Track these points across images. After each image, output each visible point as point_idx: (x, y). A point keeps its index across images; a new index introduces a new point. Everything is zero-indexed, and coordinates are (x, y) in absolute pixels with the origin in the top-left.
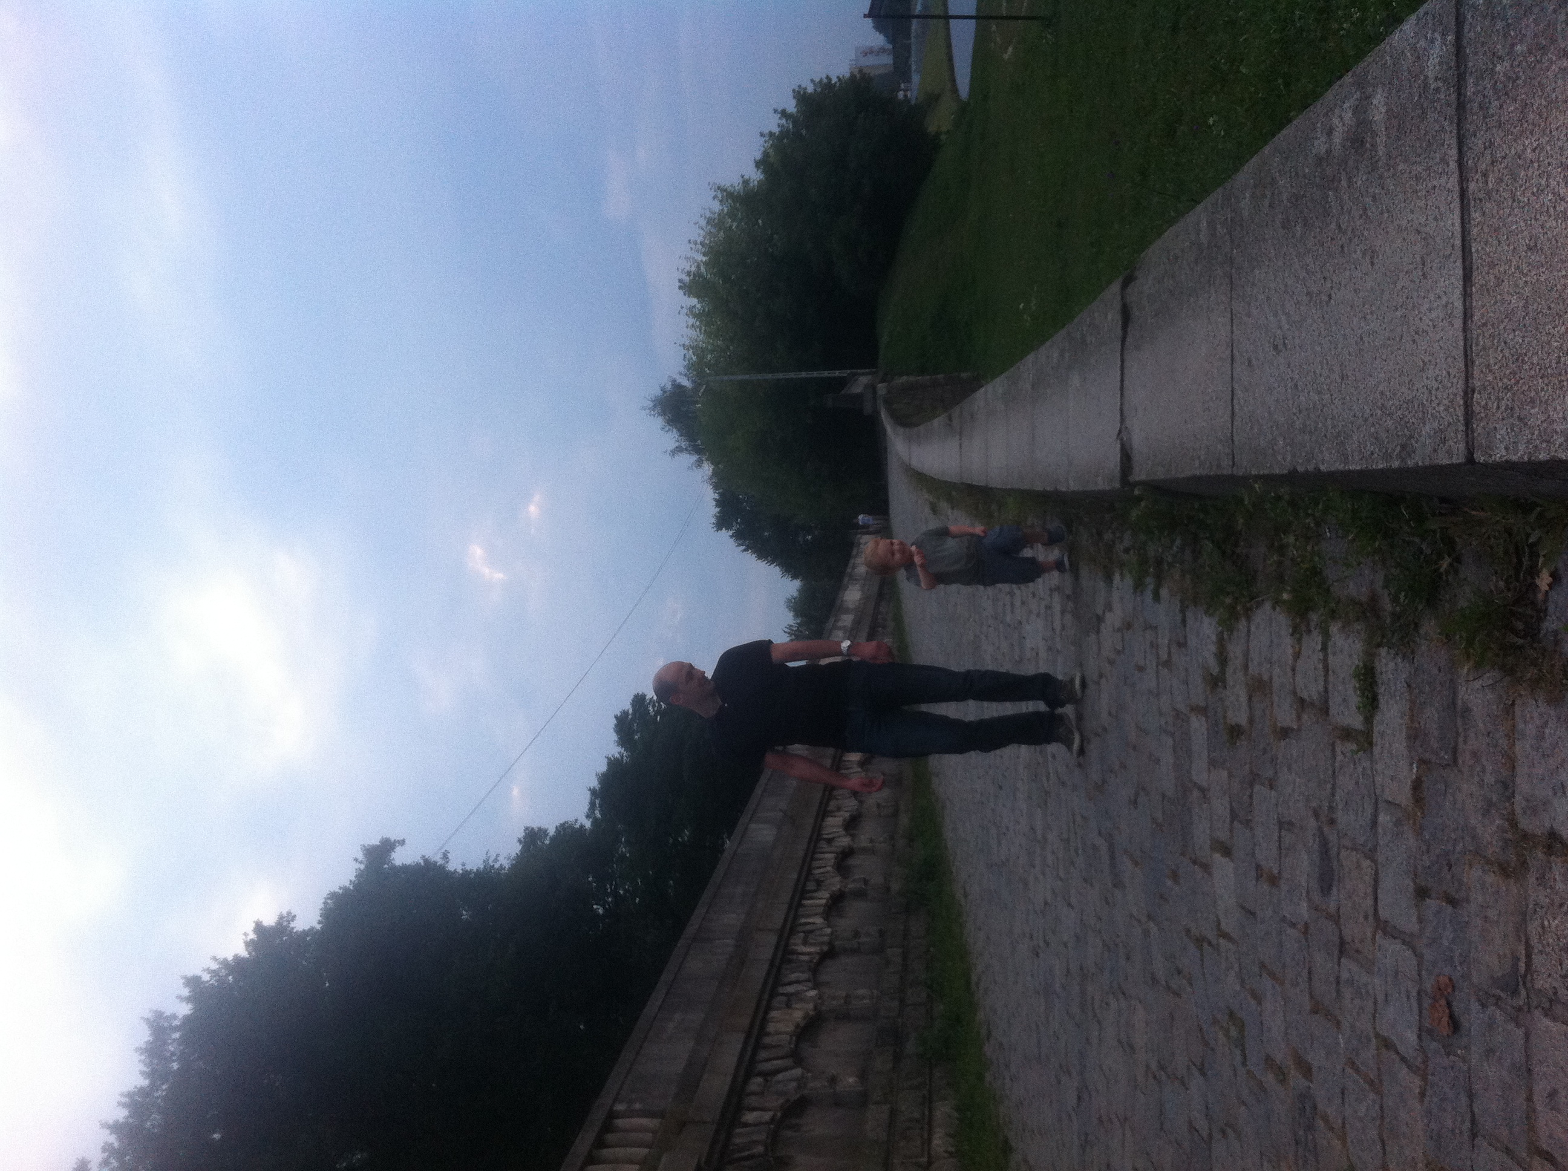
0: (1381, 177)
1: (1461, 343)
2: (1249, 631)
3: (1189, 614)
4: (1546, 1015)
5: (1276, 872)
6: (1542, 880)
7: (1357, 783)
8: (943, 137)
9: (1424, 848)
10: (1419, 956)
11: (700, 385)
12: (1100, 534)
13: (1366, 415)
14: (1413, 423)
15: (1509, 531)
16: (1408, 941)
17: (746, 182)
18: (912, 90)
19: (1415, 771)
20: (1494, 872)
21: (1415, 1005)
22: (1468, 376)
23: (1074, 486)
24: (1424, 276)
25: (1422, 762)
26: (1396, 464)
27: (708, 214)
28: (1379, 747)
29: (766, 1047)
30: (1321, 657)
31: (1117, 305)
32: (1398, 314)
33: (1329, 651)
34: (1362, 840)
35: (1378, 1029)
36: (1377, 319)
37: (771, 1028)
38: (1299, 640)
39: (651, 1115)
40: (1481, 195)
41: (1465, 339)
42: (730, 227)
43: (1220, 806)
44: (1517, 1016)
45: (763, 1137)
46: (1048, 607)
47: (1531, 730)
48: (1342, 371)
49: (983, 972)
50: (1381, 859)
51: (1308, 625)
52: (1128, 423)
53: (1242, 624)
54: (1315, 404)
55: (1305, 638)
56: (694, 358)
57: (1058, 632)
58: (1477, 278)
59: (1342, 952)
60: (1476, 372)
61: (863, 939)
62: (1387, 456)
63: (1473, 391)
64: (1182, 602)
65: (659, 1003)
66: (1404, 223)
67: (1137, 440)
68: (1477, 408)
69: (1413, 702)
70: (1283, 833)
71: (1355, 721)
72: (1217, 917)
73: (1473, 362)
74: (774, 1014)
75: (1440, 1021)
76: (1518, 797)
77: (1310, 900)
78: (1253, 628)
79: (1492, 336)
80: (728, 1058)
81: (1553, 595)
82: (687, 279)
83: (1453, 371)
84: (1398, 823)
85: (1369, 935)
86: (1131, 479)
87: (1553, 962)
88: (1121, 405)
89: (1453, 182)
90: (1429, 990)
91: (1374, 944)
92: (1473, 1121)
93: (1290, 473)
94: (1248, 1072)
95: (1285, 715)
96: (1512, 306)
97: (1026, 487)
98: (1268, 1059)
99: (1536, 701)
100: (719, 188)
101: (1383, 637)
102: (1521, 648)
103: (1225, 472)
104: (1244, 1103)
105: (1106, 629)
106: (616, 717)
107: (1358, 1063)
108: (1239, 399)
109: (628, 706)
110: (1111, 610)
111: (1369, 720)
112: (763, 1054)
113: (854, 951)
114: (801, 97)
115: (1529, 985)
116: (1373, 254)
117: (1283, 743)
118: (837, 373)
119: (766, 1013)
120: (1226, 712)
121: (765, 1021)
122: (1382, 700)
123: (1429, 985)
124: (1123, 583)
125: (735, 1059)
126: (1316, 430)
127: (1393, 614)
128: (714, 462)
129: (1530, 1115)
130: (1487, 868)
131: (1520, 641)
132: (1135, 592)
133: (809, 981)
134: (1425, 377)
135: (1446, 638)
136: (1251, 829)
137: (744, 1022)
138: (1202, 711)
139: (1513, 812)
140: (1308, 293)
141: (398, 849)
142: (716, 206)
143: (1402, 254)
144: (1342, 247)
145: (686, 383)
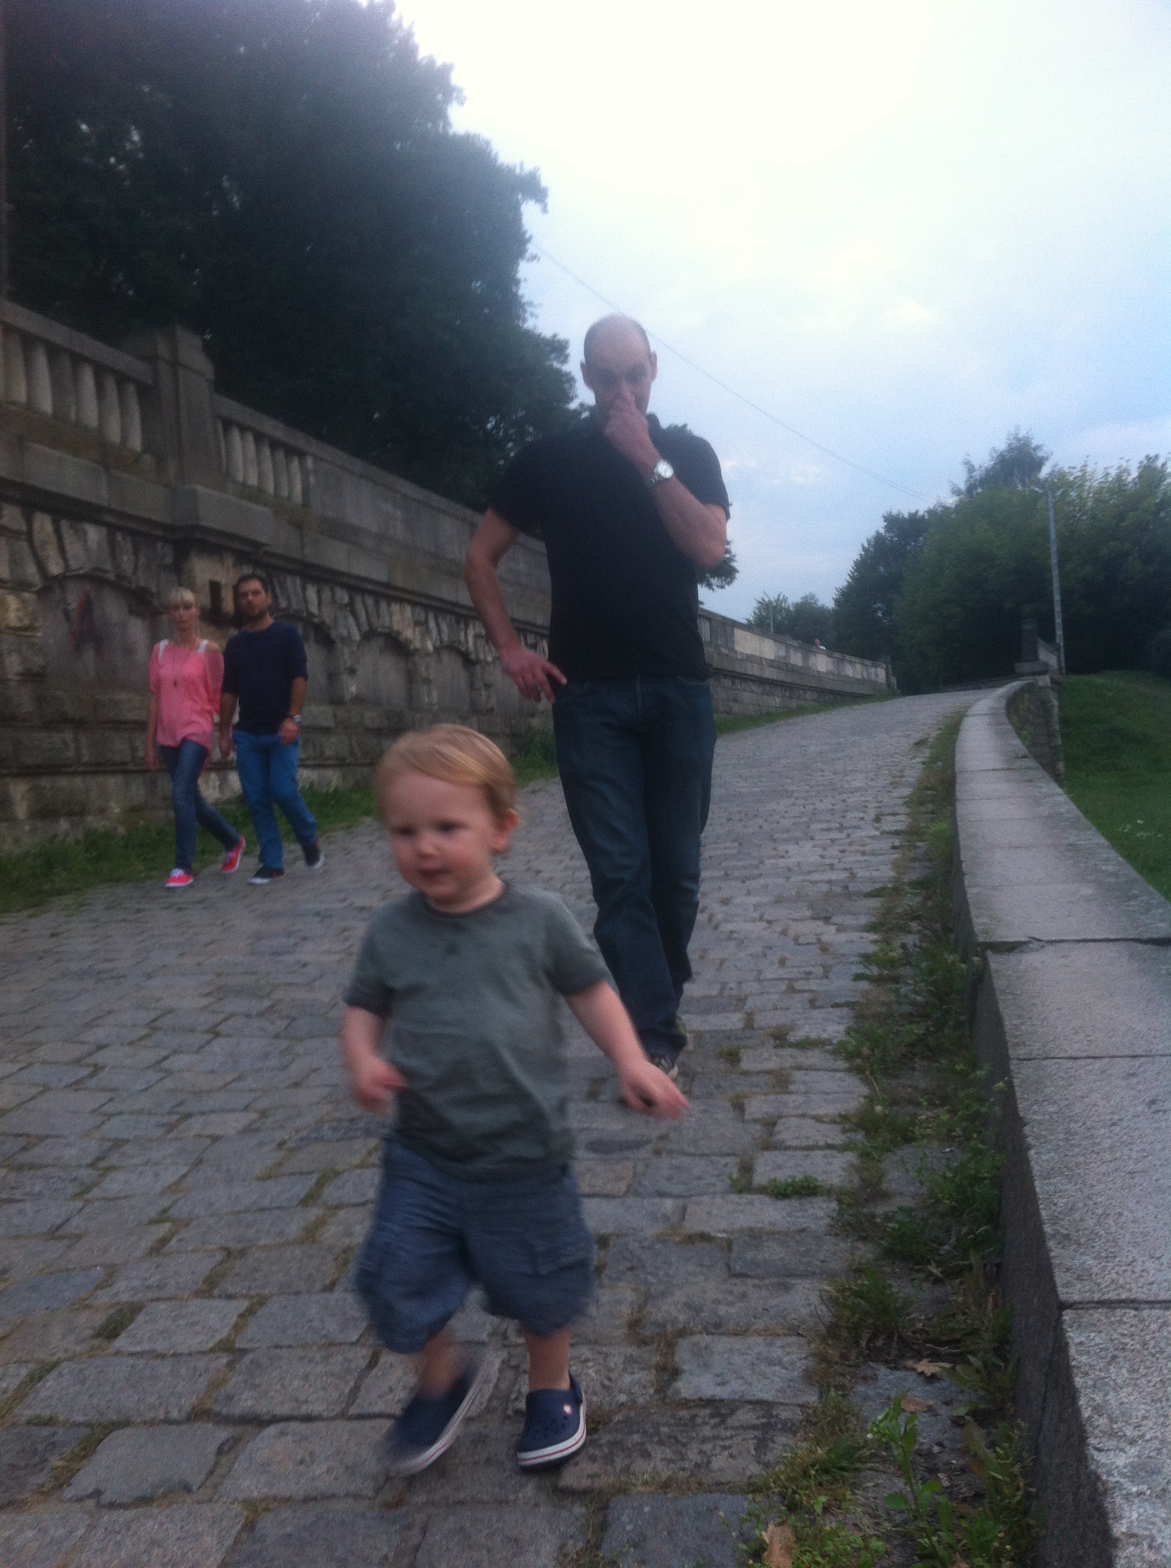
2: (838, 1070)
3: (845, 1011)
4: (503, 1362)
5: (603, 1097)
6: (630, 1360)
7: (700, 1178)
9: (646, 1244)
11: (1043, 487)
12: (917, 918)
13: (1094, 1198)
14: (1094, 1247)
15: (974, 1332)
19: (720, 1235)
20: (632, 1313)
22: (1152, 1304)
23: (971, 892)
25: (729, 1243)
26: (1048, 1229)
28: (738, 1200)
29: (377, 603)
30: (820, 1144)
33: (827, 1152)
34: (645, 1183)
37: (395, 607)
38: (833, 1122)
39: (306, 491)
45: (295, 606)
46: (832, 867)
47: (777, 1353)
48: (1137, 1172)
50: (629, 1200)
51: (850, 1130)
52: (1049, 948)
53: (842, 1064)
54: (1098, 1144)
55: (838, 1128)
56: (1071, 478)
57: (808, 877)
60: (1157, 1312)
61: (484, 693)
62: (1055, 1220)
63: (1136, 1309)
64: (857, 1003)
67: (1031, 959)
68: (1119, 1312)
69: (788, 1234)
71: (760, 1178)
74: (408, 609)
76: (708, 1338)
78: (838, 1075)
81: (912, 1375)
82: (1158, 463)
83: (1153, 1288)
84: (666, 1218)
86: (989, 952)
88: (1068, 941)
93: (1021, 1118)
95: (758, 1106)
97: (962, 843)
99: (805, 1358)
101: (849, 1206)
102: (857, 1343)
103: (1011, 1052)
105: (818, 926)
108: (1090, 1064)
110: (838, 931)
111: (762, 1190)
112: (370, 601)
113: (472, 686)
117: (728, 1104)
118: (1059, 632)
119: (408, 602)
120: (751, 1048)
121: (401, 601)
122: (782, 1204)
124: (868, 943)
125: (363, 574)
126: (1072, 1145)
127: (873, 1216)
128: (959, 507)
130: (635, 1306)
131: (863, 1343)
132: (861, 955)
133: (441, 641)
134: (1145, 1259)
135: (856, 1269)
137: (399, 582)
138: (749, 1023)
139: (692, 1333)
141: (538, 207)
145: (1045, 472)
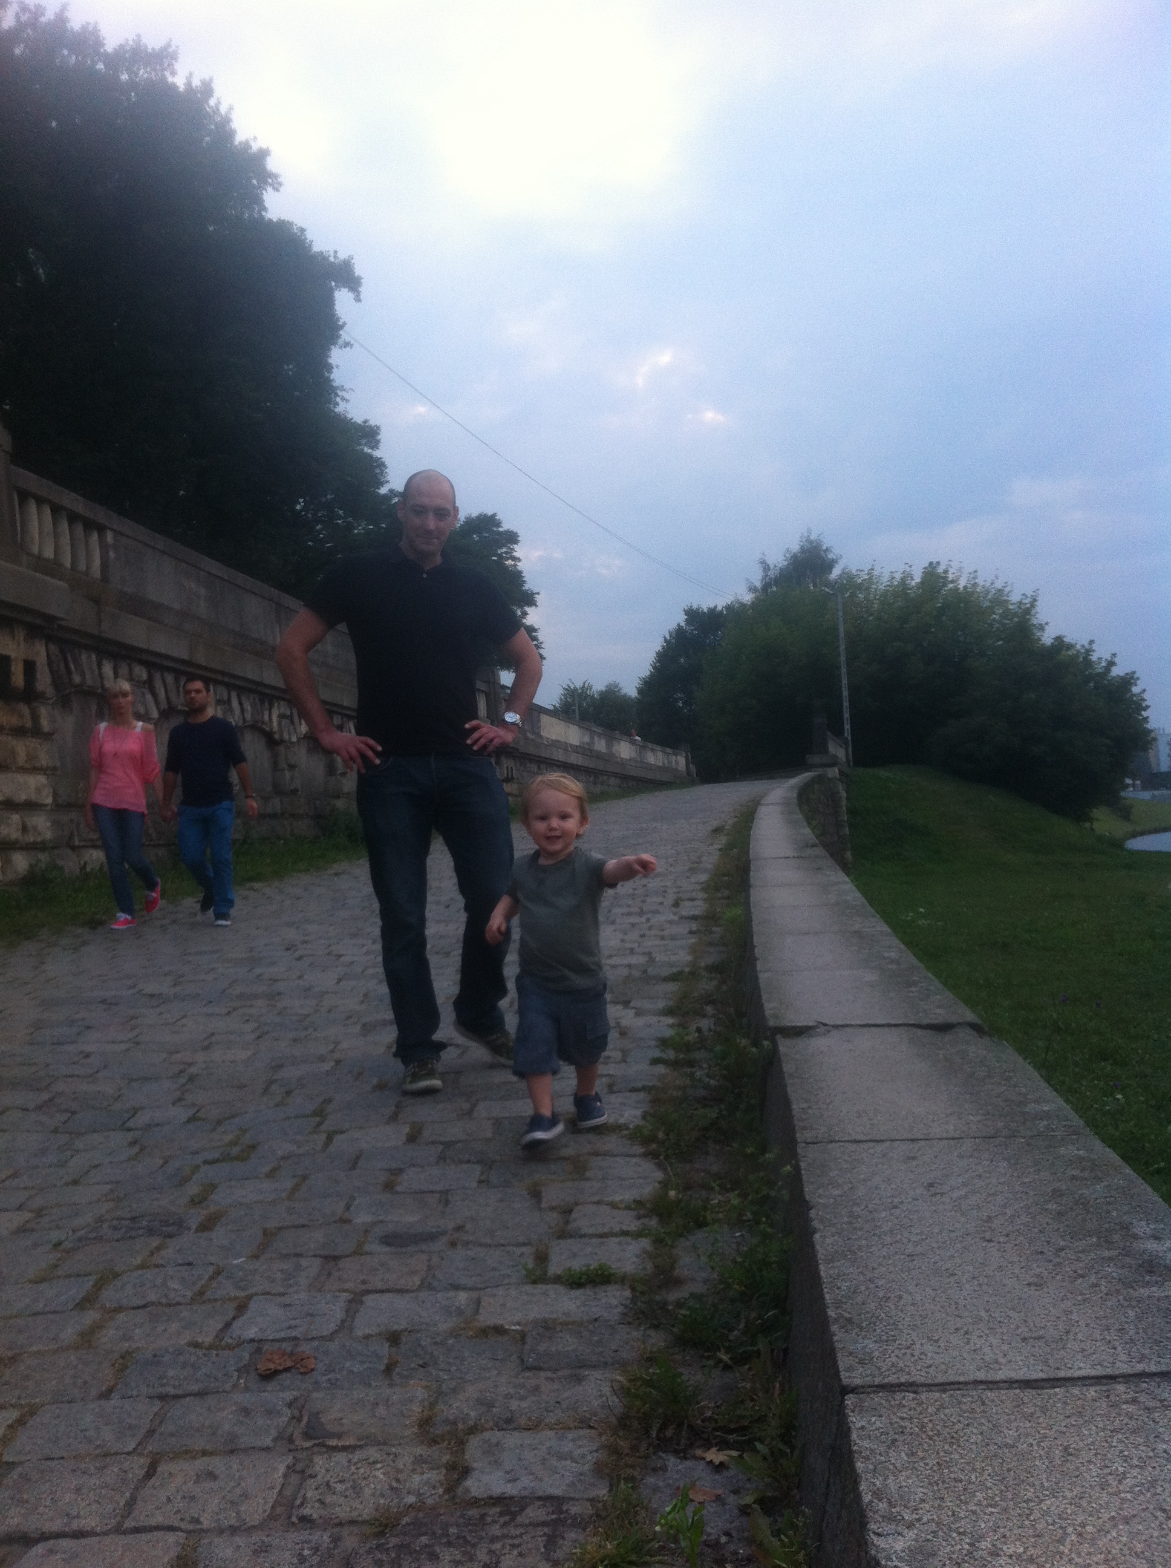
0: (1118, 1291)
1: (962, 1379)
2: (634, 1156)
3: (642, 1095)
4: (288, 1467)
5: (399, 1188)
6: (419, 1460)
7: (494, 1269)
8: (1087, 825)
9: (438, 1339)
10: (331, 1338)
11: (833, 588)
12: (712, 1002)
13: (876, 1281)
14: (875, 1330)
15: (761, 1419)
16: (345, 1325)
17: (1041, 628)
18: (1134, 793)
19: (513, 1328)
20: (423, 1411)
21: (282, 1335)
22: (930, 1386)
23: (763, 977)
24: (1024, 1339)
25: (523, 1336)
26: (832, 1313)
27: (1007, 590)
28: (532, 1290)
29: (177, 680)
30: (614, 1231)
31: (953, 1019)
32: (983, 1314)
33: (621, 1238)
34: (440, 1276)
35: (255, 1298)
36: (975, 1291)
38: (628, 1208)
39: (104, 566)
40: (1112, 1398)
41: (966, 1383)
42: (994, 613)
43: (455, 1131)
44: (285, 1439)
45: (89, 682)
46: (632, 951)
47: (567, 1446)
48: (917, 1255)
49: (264, 894)
50: (423, 1295)
51: (645, 1216)
52: (834, 1032)
53: (639, 1149)
54: (880, 1227)
55: (633, 1213)
56: (859, 581)
58: (1028, 1395)
59: (326, 1258)
60: (935, 1395)
61: (288, 774)
62: (838, 1304)
63: (915, 1392)
64: (653, 1087)
65: (214, 571)
66: (1074, 1317)
67: (818, 1043)
68: (898, 1396)
69: (581, 1324)
70: (437, 1195)
71: (555, 1268)
72: (347, 1130)
73: (945, 1391)
75: (270, 1360)
76: (499, 1434)
77: (374, 1224)
78: (634, 1160)
79: (973, 1411)
80: (163, 644)
81: (702, 1465)
82: (940, 570)
83: (932, 1370)
84: (460, 1312)
85: (347, 1286)
86: (778, 1037)
87: (341, 1474)
88: (852, 1025)
89: (1124, 1368)
90: (300, 1349)
91: (339, 1291)
92: (176, 1397)
93: (807, 1202)
94: (198, 1167)
95: (554, 1195)
96: (1006, 1431)
97: (755, 929)
98: (212, 1187)
99: (596, 1451)
100: (1035, 600)
101: (642, 1293)
102: (647, 1432)
103: (798, 1135)
104: (165, 1163)
105: (618, 1010)
106: (495, 515)
107: (220, 1278)
108: (873, 1147)
109: (505, 526)
110: (637, 1015)
111: (557, 1280)
112: (170, 678)
113: (275, 766)
114: (1128, 681)
115: (316, 1449)
116: (1039, 1286)
117: (525, 1193)
118: (847, 727)
122: (578, 1292)
123: (305, 1348)
124: (665, 1026)
125: (163, 651)
126: (854, 1228)
127: (666, 1303)
128: (754, 605)
129: (189, 1454)
130: (426, 1403)
131: (654, 1434)
132: (658, 1039)
133: (244, 720)
134: (923, 1341)
135: (647, 1358)
136: (437, 1163)
137: (201, 658)
139: (483, 1430)
140: (989, 1217)
141: (351, 295)
142: (1015, 598)
143: (1042, 1316)
144: (1042, 1253)
145: (835, 573)
